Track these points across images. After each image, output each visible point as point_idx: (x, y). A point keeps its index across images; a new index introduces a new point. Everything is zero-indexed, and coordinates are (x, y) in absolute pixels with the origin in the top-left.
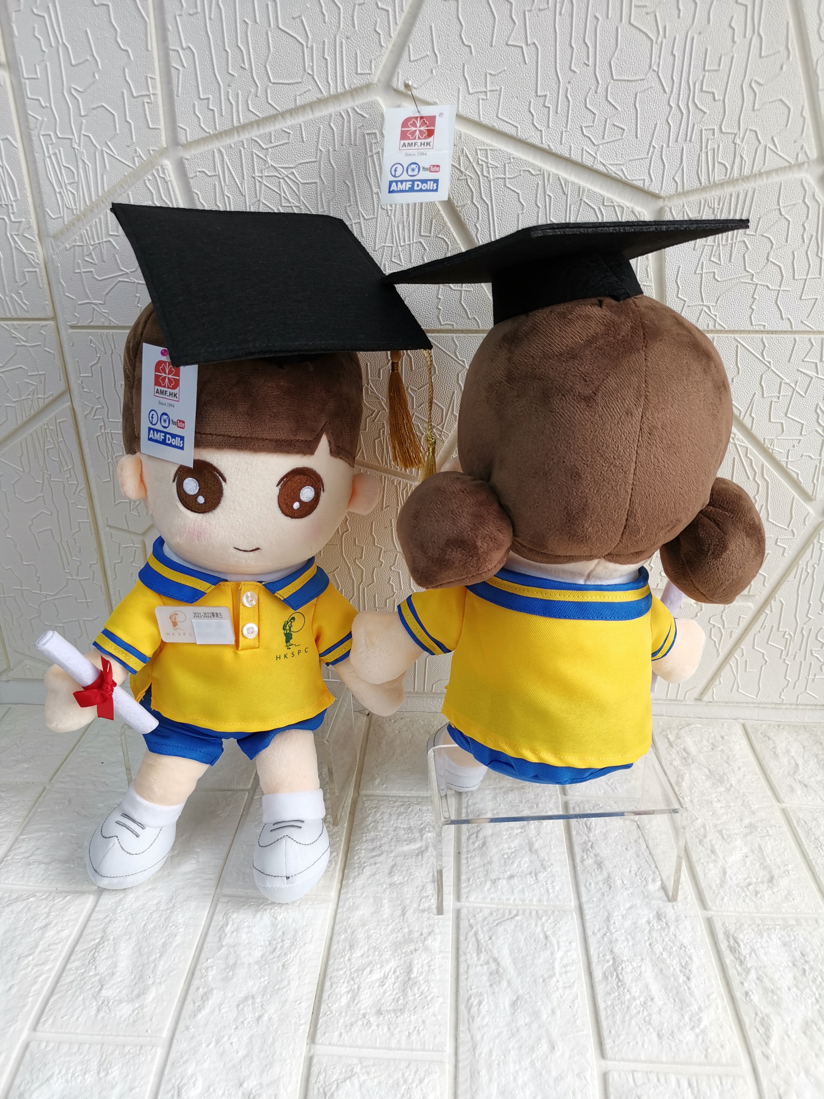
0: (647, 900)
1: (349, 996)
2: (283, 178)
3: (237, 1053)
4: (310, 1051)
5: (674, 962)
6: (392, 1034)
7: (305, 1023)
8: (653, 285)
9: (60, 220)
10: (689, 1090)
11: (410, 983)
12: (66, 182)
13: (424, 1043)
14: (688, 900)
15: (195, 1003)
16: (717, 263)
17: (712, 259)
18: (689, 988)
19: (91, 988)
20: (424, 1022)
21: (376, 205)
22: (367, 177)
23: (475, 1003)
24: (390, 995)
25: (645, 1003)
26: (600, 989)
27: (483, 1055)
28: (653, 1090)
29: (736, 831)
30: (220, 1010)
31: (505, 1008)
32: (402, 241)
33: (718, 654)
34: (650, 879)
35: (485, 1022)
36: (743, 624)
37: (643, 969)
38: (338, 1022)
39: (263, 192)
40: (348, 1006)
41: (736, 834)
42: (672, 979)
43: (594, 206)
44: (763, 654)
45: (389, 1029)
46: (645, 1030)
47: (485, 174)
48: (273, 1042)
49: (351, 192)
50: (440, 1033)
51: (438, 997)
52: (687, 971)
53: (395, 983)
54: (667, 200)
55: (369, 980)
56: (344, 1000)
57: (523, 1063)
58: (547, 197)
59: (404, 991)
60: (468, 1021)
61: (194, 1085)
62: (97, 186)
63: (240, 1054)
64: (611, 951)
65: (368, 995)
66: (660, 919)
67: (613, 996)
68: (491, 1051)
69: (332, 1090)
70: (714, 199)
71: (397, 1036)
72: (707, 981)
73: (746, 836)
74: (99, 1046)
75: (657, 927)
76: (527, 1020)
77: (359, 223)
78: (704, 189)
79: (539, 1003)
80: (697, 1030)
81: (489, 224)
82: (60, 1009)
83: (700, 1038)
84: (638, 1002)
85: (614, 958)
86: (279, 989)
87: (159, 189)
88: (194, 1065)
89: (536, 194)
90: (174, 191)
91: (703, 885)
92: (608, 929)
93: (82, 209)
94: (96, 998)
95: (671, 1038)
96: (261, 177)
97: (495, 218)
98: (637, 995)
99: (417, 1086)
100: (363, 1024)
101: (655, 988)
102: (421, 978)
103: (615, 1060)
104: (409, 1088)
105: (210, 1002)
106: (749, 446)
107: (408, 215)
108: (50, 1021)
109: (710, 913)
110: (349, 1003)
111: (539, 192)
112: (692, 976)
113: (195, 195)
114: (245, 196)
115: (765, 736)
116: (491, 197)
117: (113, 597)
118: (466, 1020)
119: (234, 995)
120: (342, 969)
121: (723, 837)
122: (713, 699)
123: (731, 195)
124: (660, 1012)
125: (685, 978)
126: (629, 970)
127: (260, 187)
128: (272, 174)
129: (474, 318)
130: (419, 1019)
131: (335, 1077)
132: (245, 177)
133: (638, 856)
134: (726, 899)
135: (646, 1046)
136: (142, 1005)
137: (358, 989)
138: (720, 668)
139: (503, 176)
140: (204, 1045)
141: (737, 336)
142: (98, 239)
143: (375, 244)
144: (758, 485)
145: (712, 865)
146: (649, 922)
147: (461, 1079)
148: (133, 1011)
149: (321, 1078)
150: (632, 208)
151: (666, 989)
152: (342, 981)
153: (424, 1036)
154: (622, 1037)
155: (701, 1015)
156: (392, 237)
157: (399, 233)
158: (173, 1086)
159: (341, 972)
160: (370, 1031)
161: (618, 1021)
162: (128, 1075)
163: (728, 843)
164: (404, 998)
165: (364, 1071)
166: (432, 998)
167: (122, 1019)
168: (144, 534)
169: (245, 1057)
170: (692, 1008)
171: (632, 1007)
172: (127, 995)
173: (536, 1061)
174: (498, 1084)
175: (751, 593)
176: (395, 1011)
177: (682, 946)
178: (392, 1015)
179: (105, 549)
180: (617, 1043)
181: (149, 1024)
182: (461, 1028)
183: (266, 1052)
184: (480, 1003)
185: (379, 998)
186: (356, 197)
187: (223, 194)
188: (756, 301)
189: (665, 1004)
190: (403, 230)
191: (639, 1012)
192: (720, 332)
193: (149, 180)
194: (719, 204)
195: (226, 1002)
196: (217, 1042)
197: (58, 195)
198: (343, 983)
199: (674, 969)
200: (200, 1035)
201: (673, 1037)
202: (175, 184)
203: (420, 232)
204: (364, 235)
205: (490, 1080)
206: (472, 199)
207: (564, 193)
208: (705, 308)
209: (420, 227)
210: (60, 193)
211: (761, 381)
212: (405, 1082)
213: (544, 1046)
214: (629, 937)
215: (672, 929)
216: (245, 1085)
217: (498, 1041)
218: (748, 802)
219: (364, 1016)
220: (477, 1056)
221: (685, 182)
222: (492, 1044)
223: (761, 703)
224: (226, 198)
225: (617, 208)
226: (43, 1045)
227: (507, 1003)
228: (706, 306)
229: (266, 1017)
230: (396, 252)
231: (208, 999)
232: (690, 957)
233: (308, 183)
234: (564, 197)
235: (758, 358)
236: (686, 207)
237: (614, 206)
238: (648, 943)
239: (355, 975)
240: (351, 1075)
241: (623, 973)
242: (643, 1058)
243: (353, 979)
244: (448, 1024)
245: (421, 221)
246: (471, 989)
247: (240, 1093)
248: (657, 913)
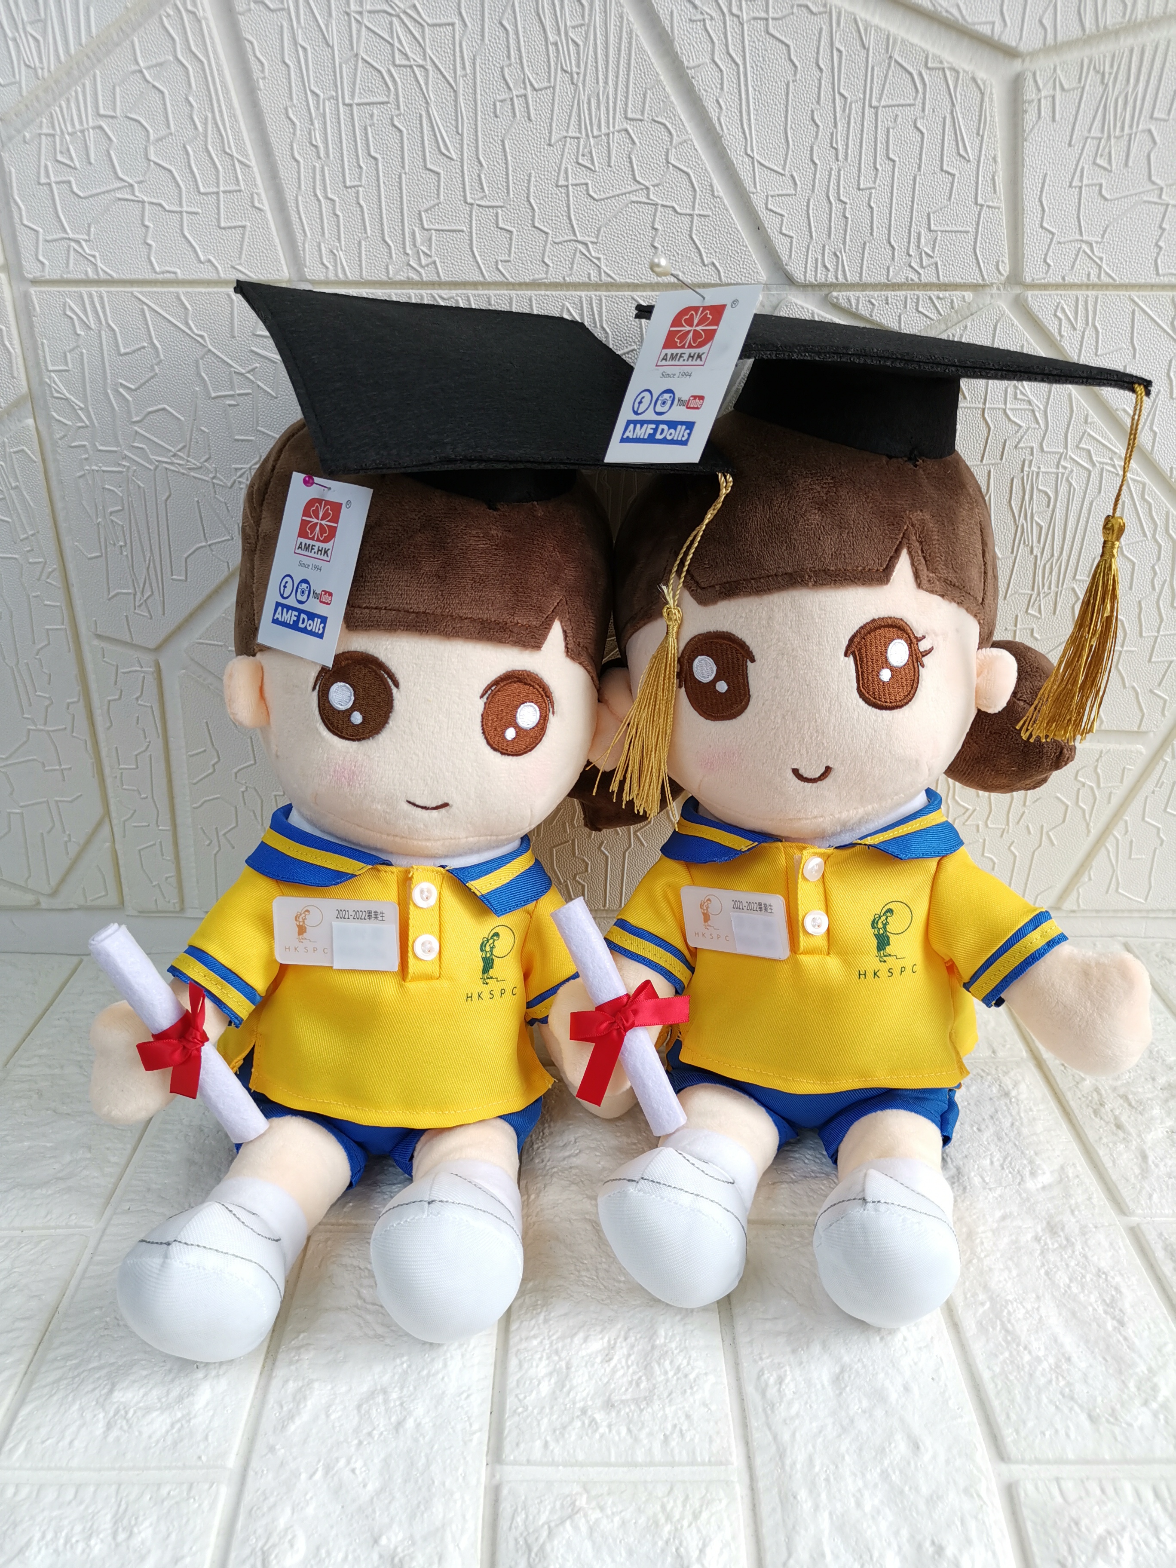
0: (1028, 1204)
1: (553, 1381)
2: (398, 16)
3: (365, 1486)
4: (493, 1475)
5: (1092, 1299)
6: (636, 1440)
7: (480, 1430)
8: (1003, 205)
9: (15, 88)
10: (1158, 1505)
11: (656, 1354)
12: (25, 18)
13: (694, 1453)
14: (1095, 1201)
15: (282, 1407)
16: (1105, 169)
17: (1098, 161)
18: (1125, 1339)
19: (94, 1389)
20: (688, 1417)
21: (552, 64)
22: (538, 15)
23: (772, 1381)
24: (623, 1375)
25: (1058, 1366)
26: (978, 1349)
27: (799, 1466)
28: (1096, 1508)
29: (1150, 1096)
30: (328, 1416)
31: (823, 1386)
32: (595, 127)
33: (1089, 831)
34: (1027, 1172)
35: (793, 1411)
36: (1129, 780)
37: (1043, 1311)
38: (539, 1425)
39: (363, 39)
40: (553, 1396)
41: (1151, 1100)
42: (1094, 1325)
43: (911, 69)
44: (1158, 829)
45: (629, 1431)
46: (1066, 1410)
47: (735, 10)
48: (428, 1465)
49: (511, 41)
50: (718, 1433)
51: (706, 1374)
52: (1117, 1312)
53: (629, 1355)
54: (1028, 59)
55: (583, 1353)
56: (545, 1388)
57: (868, 1476)
58: (835, 52)
59: (647, 1367)
60: (764, 1410)
61: (292, 1546)
62: (79, 32)
63: (370, 1487)
64: (986, 1287)
65: (586, 1377)
66: (1056, 1233)
67: (1001, 1358)
68: (811, 1459)
69: (541, 1541)
70: (1105, 56)
71: (645, 1442)
72: (1152, 1326)
73: (1166, 1101)
74: (114, 1487)
75: (1052, 1245)
76: (865, 1404)
77: (525, 96)
78: (1087, 40)
79: (881, 1376)
80: (1154, 1406)
81: (740, 100)
82: (38, 1428)
83: (1162, 1417)
84: (1045, 1365)
85: (991, 1299)
86: (428, 1375)
87: (186, 33)
88: (288, 1511)
89: (818, 49)
90: (211, 38)
91: (1114, 1177)
92: (973, 1253)
93: (52, 67)
94: (103, 1406)
95: (1112, 1420)
96: (360, 13)
97: (750, 89)
98: (1041, 1354)
99: (690, 1526)
100: (583, 1423)
101: (1069, 1341)
102: (673, 1345)
103: (1023, 1461)
104: (676, 1529)
105: (309, 1403)
106: (1147, 481)
107: (606, 83)
108: (21, 1449)
109: (1134, 1220)
110: (554, 1392)
111: (822, 43)
112: (1126, 1319)
113: (247, 45)
114: (332, 48)
115: (1163, 958)
116: (744, 51)
117: (106, 762)
118: (760, 1410)
119: (350, 1390)
120: (535, 1337)
121: (1130, 1105)
122: (1079, 906)
123: (1131, 51)
124: (1085, 1378)
125: (1115, 1323)
126: (1020, 1316)
127: (359, 31)
128: (378, 8)
129: (713, 264)
130: (680, 1413)
131: (543, 1518)
132: (334, 13)
133: (1000, 1139)
134: (1155, 1197)
135: (1073, 1435)
136: (188, 1414)
137: (568, 1368)
138: (1090, 855)
139: (763, 15)
140: (304, 1476)
141: (1134, 294)
142: (81, 123)
143: (550, 133)
144: (1160, 546)
145: (1121, 1147)
146: (1037, 1239)
147: (765, 1509)
148: (172, 1425)
149: (519, 1520)
150: (973, 73)
151: (1087, 1342)
152: (538, 1356)
153: (692, 1440)
154: (1030, 1424)
155: (1155, 1380)
156: (580, 121)
157: (590, 114)
158: (253, 1551)
159: (535, 1342)
160: (597, 1436)
161: (1019, 1399)
162: (169, 1535)
163: (1141, 1114)
164: (648, 1380)
165: (594, 1504)
166: (697, 1376)
167: (154, 1439)
168: (158, 649)
169: (378, 1493)
170: (1138, 1370)
171: (1038, 1374)
172: (159, 1399)
173: (890, 1471)
174: (831, 1514)
175: (1143, 728)
176: (636, 1401)
177: (1099, 1272)
178: (633, 1407)
179: (92, 677)
180: (1023, 1434)
181: (202, 1446)
182: (755, 1423)
183: (416, 1482)
184: (780, 1381)
185: (605, 1380)
186: (519, 50)
187: (295, 43)
188: (1165, 234)
189: (1091, 1366)
190: (598, 108)
191: (1050, 1382)
192: (1106, 286)
193: (168, 16)
194: (1112, 66)
195: (337, 1401)
196: (328, 1469)
197: (10, 43)
198: (541, 1359)
199: (1094, 1309)
200: (295, 1459)
201: (1116, 1419)
202: (212, 24)
203: (626, 112)
204: (533, 117)
205: (816, 1507)
206: (713, 54)
207: (864, 47)
208: (1085, 247)
209: (626, 104)
210: (14, 40)
211: (1169, 370)
212: (669, 1518)
213: (901, 1446)
214: (1010, 1263)
215: (1078, 1247)
216: (384, 1541)
217: (820, 1440)
218: (1158, 1052)
219: (584, 1411)
220: (787, 1468)
221: (1059, 27)
222: (810, 1446)
223: (1153, 911)
224: (300, 49)
225: (948, 73)
226: (10, 1491)
227: (826, 1378)
228: (1087, 242)
229: (410, 1424)
230: (585, 147)
231: (305, 1398)
232: (1116, 1289)
233: (440, 25)
234: (863, 53)
235: (1165, 331)
236: (1059, 71)
237: (943, 69)
238: (1042, 1271)
239: (560, 1345)
240: (572, 1512)
241: (1013, 1321)
242: (1071, 1456)
243: (557, 1352)
244: (730, 1417)
245: (627, 92)
246: (761, 1359)
247: (375, 1557)
248: (1048, 1223)
